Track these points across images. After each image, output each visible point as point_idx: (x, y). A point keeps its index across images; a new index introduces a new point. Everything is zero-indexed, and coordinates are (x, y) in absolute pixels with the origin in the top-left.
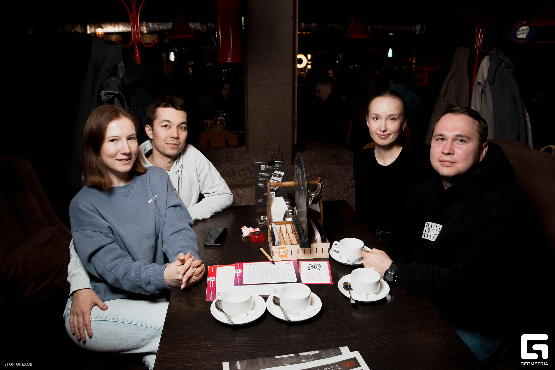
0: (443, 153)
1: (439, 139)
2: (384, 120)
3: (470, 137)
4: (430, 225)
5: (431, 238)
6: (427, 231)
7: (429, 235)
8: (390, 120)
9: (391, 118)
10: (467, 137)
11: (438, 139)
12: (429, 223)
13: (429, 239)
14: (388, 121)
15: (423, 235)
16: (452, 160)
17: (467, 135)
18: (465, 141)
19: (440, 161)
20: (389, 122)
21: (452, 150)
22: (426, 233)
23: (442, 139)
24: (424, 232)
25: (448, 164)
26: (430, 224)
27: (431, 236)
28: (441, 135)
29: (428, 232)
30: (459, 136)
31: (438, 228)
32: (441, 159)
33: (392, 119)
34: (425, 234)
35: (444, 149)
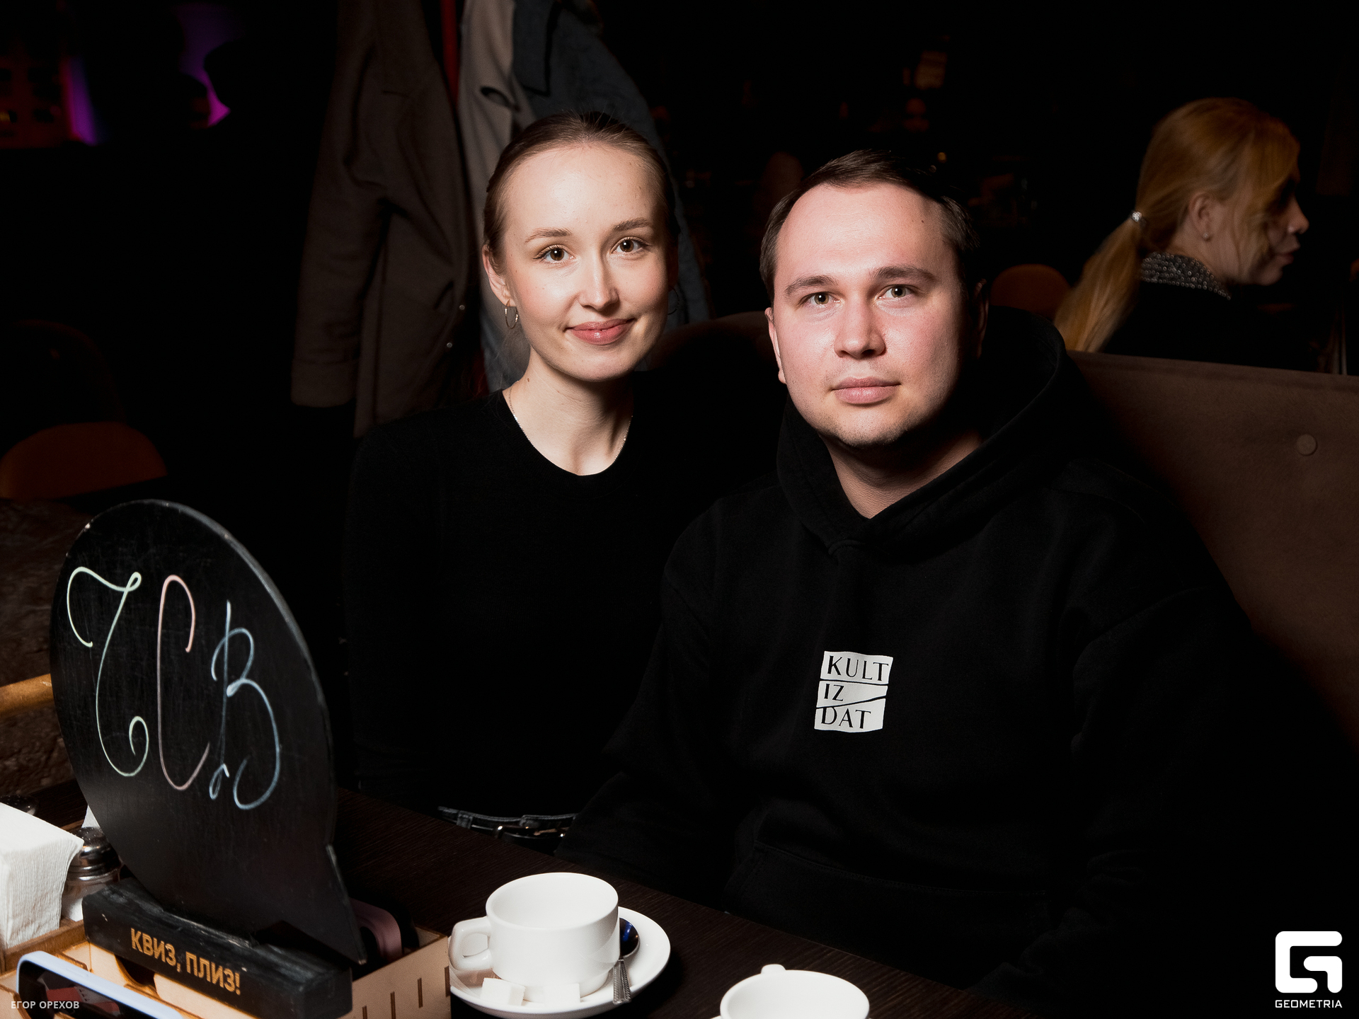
0: (843, 353)
1: (809, 296)
2: (593, 254)
3: (931, 270)
4: (842, 666)
5: (849, 720)
6: (832, 693)
7: (841, 712)
8: (619, 249)
9: (622, 243)
10: (919, 271)
11: (804, 300)
12: (836, 655)
13: (845, 728)
14: (613, 256)
15: (819, 713)
16: (882, 376)
17: (919, 266)
18: (914, 291)
19: (832, 389)
20: (617, 258)
21: (876, 336)
22: (830, 702)
23: (822, 298)
24: (821, 702)
25: (869, 394)
26: (841, 657)
27: (848, 712)
28: (817, 281)
29: (835, 698)
30: (889, 272)
31: (872, 672)
32: (836, 383)
33: (627, 247)
34: (825, 709)
35: (840, 335)
